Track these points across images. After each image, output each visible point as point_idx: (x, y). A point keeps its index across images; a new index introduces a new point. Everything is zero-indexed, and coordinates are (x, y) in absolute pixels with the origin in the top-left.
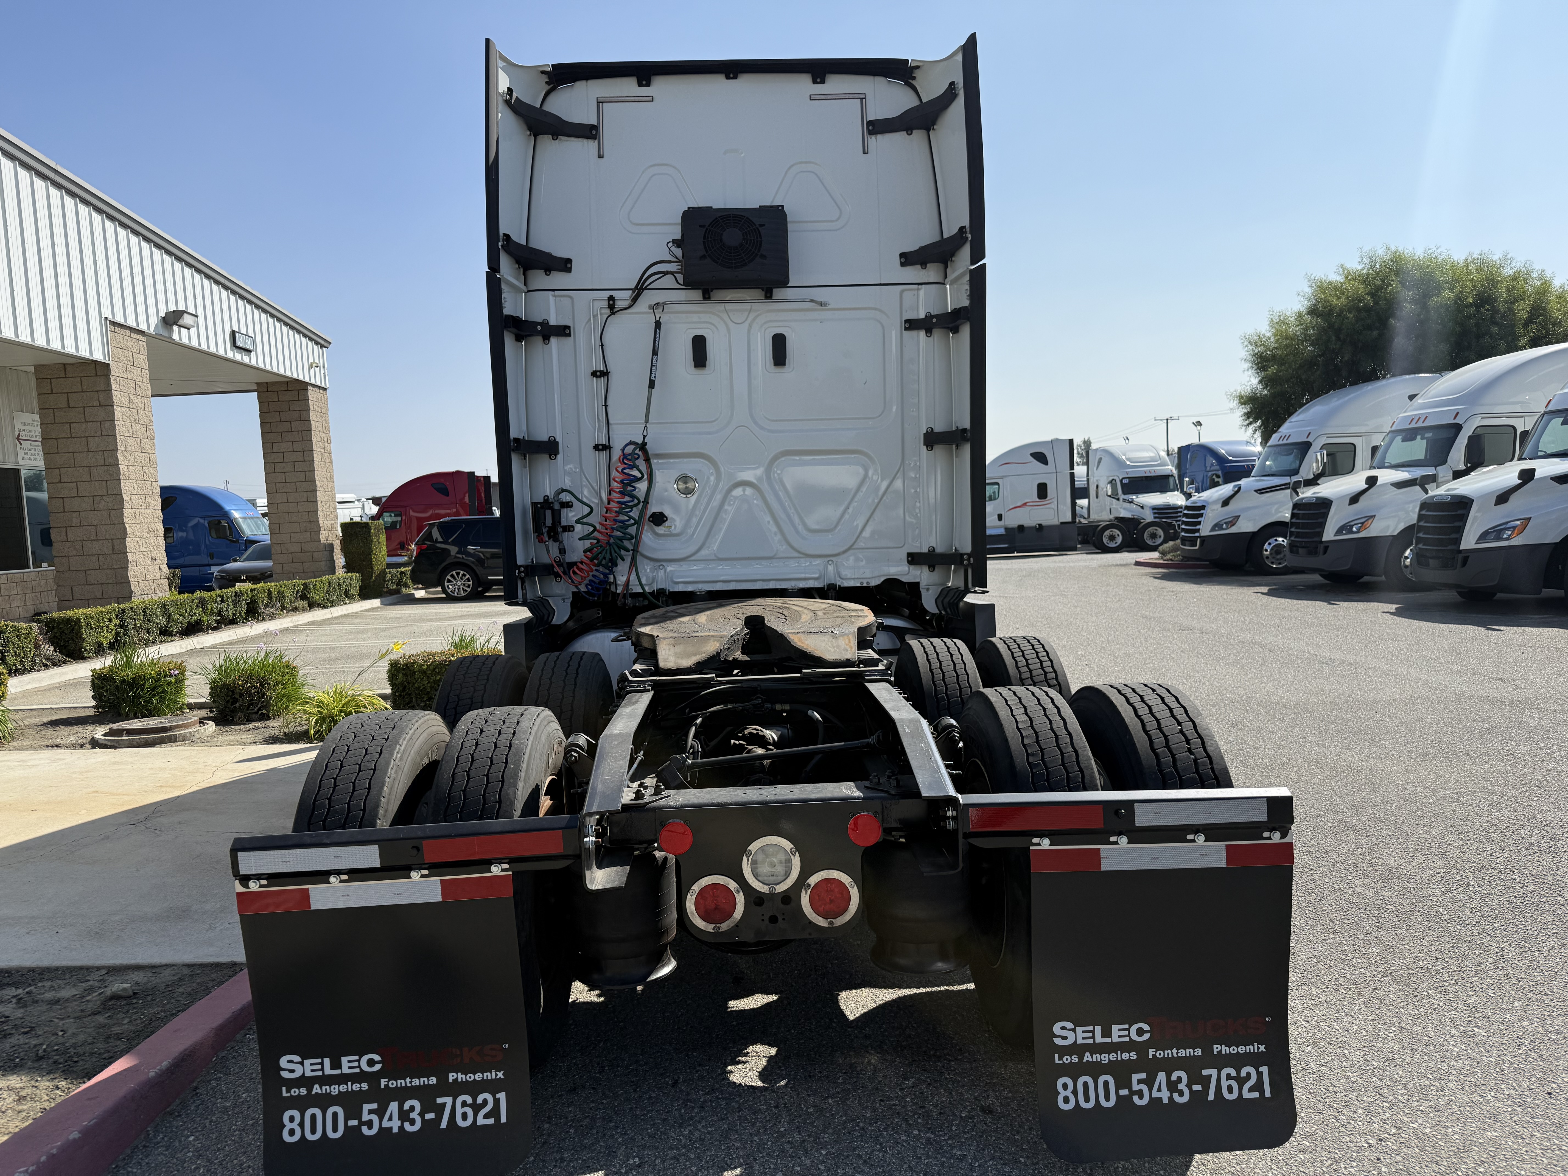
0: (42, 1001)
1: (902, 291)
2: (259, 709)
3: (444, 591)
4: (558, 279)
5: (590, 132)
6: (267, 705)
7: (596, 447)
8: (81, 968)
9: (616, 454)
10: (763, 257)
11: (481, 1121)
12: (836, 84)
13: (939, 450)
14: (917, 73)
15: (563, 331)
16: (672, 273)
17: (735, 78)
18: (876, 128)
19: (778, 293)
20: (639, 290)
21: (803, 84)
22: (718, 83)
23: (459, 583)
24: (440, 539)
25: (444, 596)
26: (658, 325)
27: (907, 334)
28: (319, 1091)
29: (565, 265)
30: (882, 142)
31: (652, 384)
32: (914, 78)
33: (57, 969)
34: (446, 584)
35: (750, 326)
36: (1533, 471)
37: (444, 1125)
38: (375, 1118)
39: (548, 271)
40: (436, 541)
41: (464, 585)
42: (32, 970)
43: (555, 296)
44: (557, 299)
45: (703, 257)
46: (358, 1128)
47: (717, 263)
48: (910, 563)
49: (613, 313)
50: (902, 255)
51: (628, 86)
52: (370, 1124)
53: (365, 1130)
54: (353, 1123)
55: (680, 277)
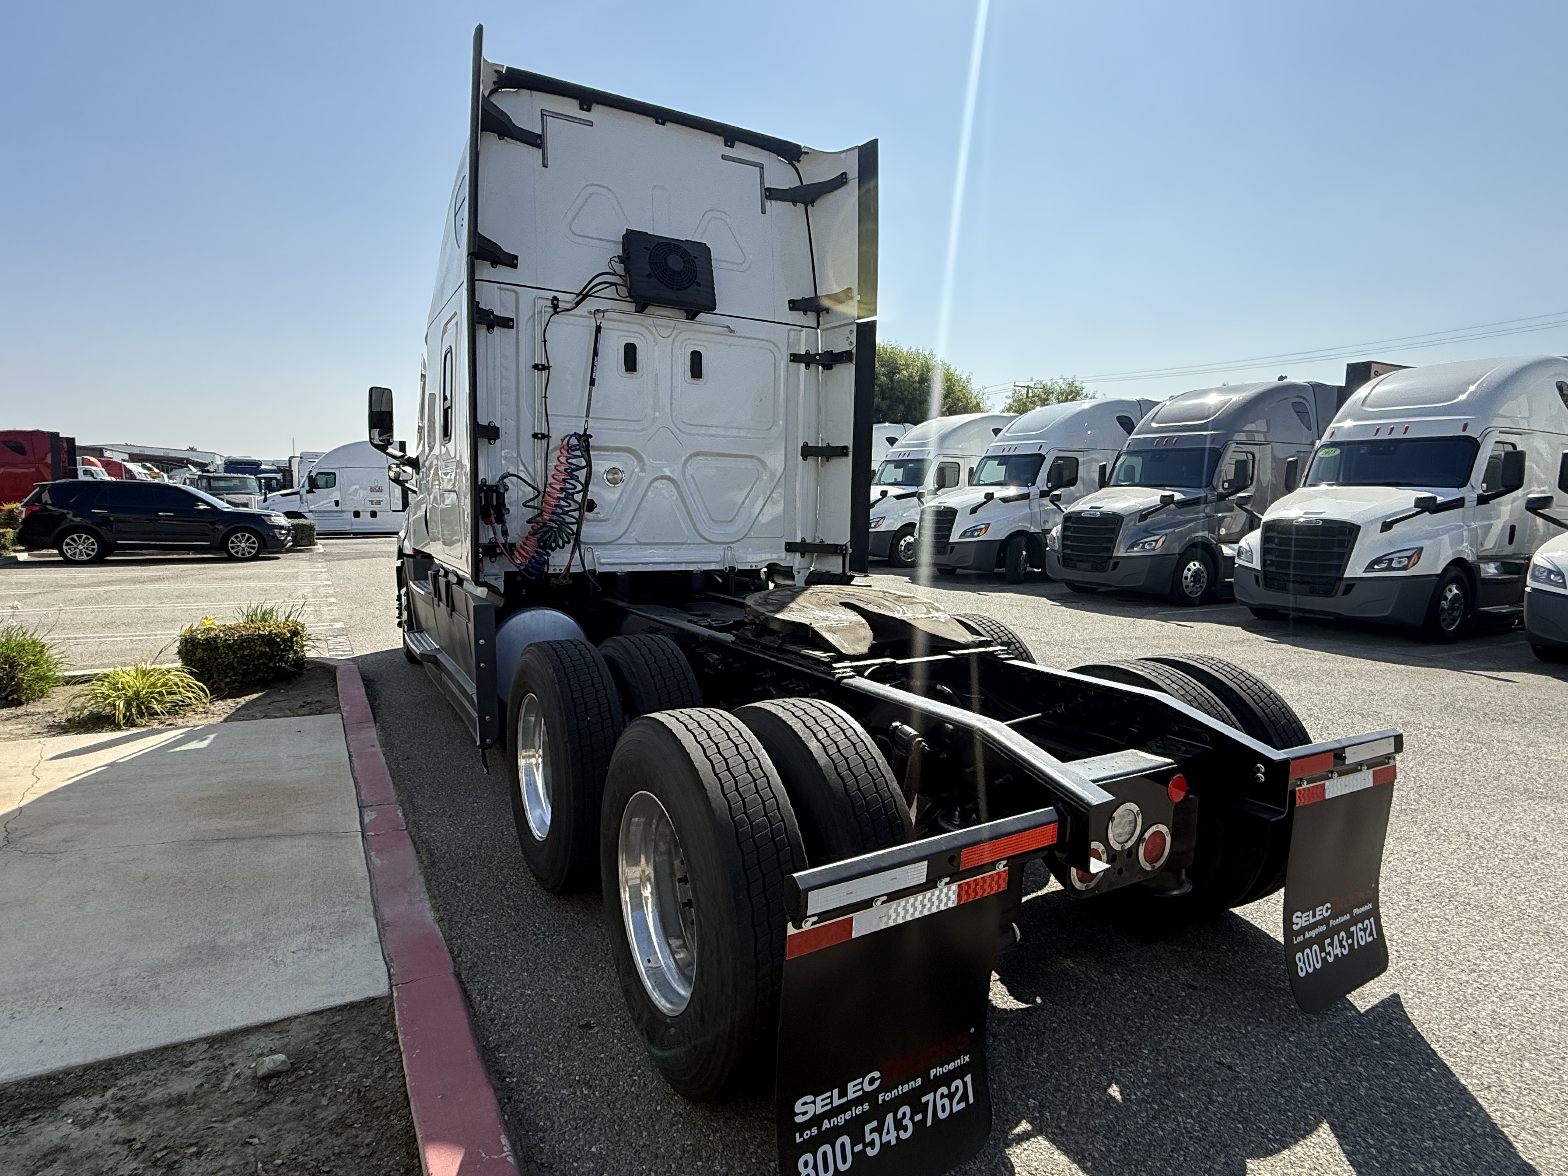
0: (154, 1105)
1: (790, 330)
2: (8, 695)
3: (62, 553)
4: (503, 273)
5: (536, 141)
6: (18, 689)
7: (535, 436)
8: (165, 1049)
9: (555, 442)
10: (699, 284)
11: (956, 1108)
12: (741, 150)
13: (811, 459)
14: (803, 157)
15: (507, 323)
16: (615, 284)
17: (663, 124)
18: (771, 194)
19: (702, 316)
20: (583, 296)
21: (716, 144)
22: (648, 124)
23: (81, 547)
24: (49, 501)
25: (61, 559)
26: (598, 329)
27: (790, 363)
28: (828, 1126)
29: (511, 261)
30: (773, 206)
31: (592, 382)
32: (799, 161)
33: (129, 1058)
34: (65, 547)
35: (674, 341)
36: (992, 494)
37: (929, 1123)
38: (875, 1135)
39: (494, 264)
40: (46, 503)
41: (87, 549)
42: (88, 1068)
43: (500, 289)
44: (502, 292)
45: (649, 276)
46: (863, 1151)
47: (662, 283)
48: (787, 550)
49: (556, 313)
50: (790, 301)
51: (570, 107)
52: (872, 1144)
53: (870, 1152)
54: (859, 1148)
55: (623, 291)
